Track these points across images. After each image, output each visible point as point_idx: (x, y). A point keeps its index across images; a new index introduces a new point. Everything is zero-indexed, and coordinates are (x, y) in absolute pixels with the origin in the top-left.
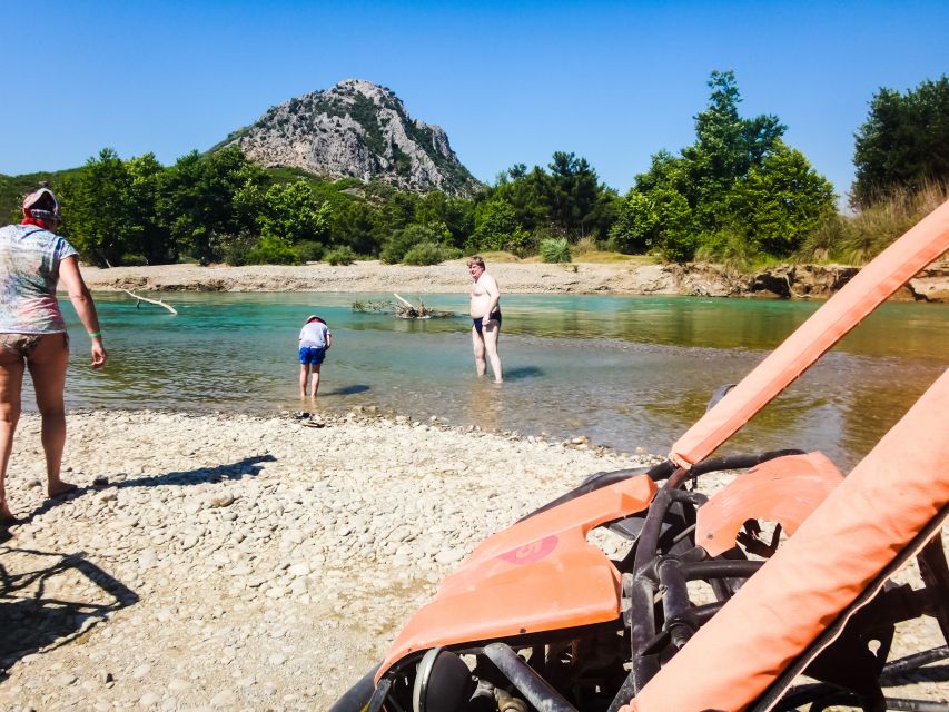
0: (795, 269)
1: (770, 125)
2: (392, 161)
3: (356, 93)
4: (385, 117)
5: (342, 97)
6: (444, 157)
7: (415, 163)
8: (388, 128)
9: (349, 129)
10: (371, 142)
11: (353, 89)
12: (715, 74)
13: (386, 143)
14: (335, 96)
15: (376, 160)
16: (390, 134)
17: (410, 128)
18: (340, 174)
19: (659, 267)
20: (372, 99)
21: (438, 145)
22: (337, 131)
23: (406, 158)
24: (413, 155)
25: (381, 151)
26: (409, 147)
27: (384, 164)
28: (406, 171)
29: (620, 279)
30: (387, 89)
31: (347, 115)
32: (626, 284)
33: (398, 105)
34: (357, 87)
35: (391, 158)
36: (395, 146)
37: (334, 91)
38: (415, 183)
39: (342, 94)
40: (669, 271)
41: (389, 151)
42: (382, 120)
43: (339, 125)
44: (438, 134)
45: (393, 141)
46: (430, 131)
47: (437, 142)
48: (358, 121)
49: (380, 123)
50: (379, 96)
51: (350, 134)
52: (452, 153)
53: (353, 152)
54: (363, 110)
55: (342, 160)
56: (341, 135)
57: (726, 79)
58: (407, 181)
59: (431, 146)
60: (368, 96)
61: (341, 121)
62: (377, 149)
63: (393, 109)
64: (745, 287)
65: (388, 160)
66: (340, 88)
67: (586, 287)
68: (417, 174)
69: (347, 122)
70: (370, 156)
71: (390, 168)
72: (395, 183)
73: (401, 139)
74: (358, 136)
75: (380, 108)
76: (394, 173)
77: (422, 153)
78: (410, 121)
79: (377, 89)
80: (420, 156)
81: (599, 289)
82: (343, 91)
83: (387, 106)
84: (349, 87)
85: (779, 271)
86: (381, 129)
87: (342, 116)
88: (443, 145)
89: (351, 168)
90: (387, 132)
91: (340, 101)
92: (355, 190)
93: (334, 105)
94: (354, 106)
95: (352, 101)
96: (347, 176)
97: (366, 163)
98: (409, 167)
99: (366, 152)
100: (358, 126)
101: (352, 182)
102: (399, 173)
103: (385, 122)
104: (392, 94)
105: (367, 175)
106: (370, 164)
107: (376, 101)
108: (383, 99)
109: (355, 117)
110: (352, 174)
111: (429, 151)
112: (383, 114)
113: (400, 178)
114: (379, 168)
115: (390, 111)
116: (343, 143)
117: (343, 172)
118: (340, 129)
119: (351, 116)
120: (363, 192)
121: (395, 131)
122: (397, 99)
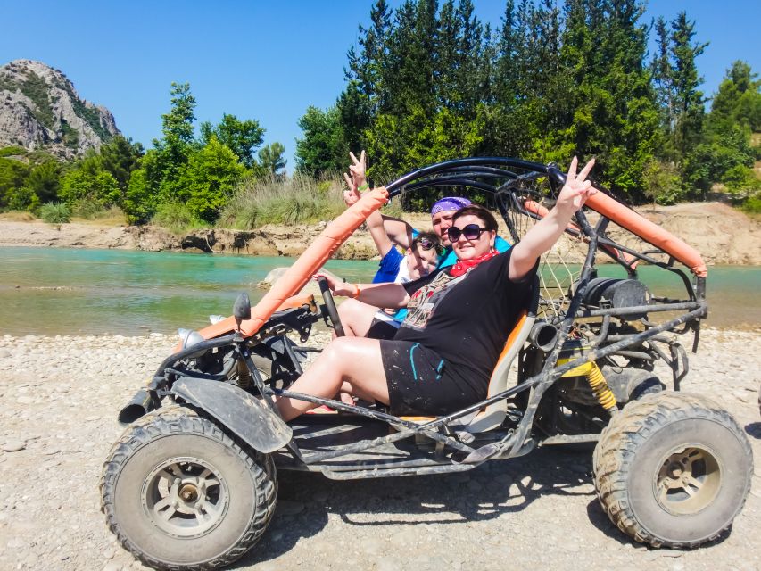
0: (213, 233)
1: (254, 128)
2: (60, 134)
3: (28, 71)
4: (55, 95)
5: (15, 74)
6: (110, 135)
7: (82, 138)
8: (57, 105)
9: (20, 103)
10: (40, 115)
11: (26, 69)
12: (174, 85)
13: (56, 118)
14: (8, 72)
15: (44, 132)
16: (59, 110)
17: (79, 107)
18: (9, 142)
19: (123, 228)
20: (43, 78)
21: (105, 124)
22: (7, 104)
23: (73, 133)
24: (80, 131)
25: (48, 124)
26: (77, 123)
27: (52, 136)
28: (73, 143)
29: (92, 236)
30: (58, 71)
31: (19, 91)
32: (97, 241)
33: (68, 86)
34: (29, 67)
35: (60, 131)
36: (63, 122)
37: (7, 68)
38: (82, 154)
39: (15, 71)
40: (129, 231)
41: (58, 125)
42: (53, 98)
43: (9, 98)
44: (105, 114)
45: (61, 117)
46: (98, 112)
47: (103, 121)
48: (29, 96)
49: (50, 100)
50: (51, 77)
51: (20, 107)
52: (117, 131)
53: (23, 124)
54: (34, 87)
55: (12, 129)
56: (11, 107)
57: (183, 90)
58: (75, 152)
59: (98, 124)
60: (40, 75)
61: (12, 95)
62: (47, 123)
63: (64, 89)
64: (176, 244)
65: (57, 133)
66: (14, 66)
67: (64, 242)
68: (84, 147)
69: (18, 96)
70: (39, 128)
71: (58, 140)
72: (62, 154)
73: (70, 116)
74: (28, 110)
75: (51, 87)
76: (62, 144)
77: (89, 129)
78: (80, 101)
79: (49, 70)
80: (87, 132)
81: (75, 245)
82: (16, 69)
83: (58, 86)
84: (22, 66)
85: (201, 233)
86: (51, 105)
87: (13, 90)
88: (109, 124)
89: (20, 137)
90: (56, 109)
91: (12, 77)
92: (19, 157)
93: (6, 80)
94: (26, 84)
95: (24, 79)
96: (16, 144)
97: (36, 133)
98: (76, 141)
99: (34, 124)
100: (28, 101)
101: (17, 150)
102: (67, 145)
103: (55, 100)
104: (63, 76)
105: (32, 145)
106: (39, 135)
107: (48, 81)
108: (54, 79)
109: (25, 92)
110: (20, 143)
111: (96, 128)
112: (53, 92)
113: (67, 150)
114: (47, 139)
115: (60, 90)
116: (13, 115)
117: (12, 141)
118: (10, 102)
119: (23, 91)
120: (27, 159)
121: (65, 107)
122: (68, 81)
